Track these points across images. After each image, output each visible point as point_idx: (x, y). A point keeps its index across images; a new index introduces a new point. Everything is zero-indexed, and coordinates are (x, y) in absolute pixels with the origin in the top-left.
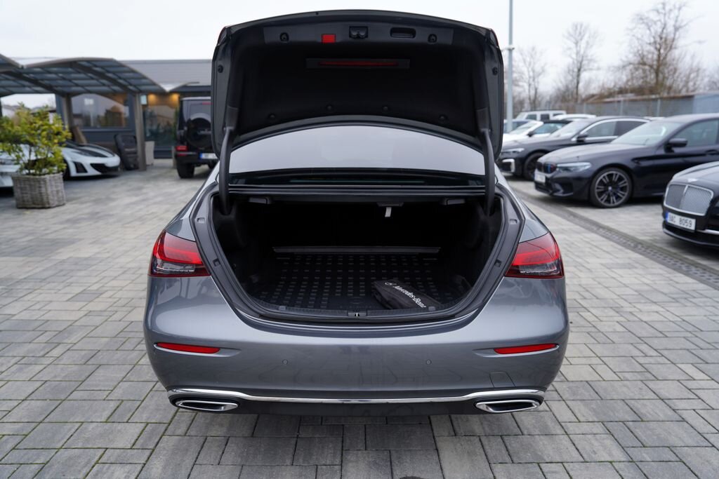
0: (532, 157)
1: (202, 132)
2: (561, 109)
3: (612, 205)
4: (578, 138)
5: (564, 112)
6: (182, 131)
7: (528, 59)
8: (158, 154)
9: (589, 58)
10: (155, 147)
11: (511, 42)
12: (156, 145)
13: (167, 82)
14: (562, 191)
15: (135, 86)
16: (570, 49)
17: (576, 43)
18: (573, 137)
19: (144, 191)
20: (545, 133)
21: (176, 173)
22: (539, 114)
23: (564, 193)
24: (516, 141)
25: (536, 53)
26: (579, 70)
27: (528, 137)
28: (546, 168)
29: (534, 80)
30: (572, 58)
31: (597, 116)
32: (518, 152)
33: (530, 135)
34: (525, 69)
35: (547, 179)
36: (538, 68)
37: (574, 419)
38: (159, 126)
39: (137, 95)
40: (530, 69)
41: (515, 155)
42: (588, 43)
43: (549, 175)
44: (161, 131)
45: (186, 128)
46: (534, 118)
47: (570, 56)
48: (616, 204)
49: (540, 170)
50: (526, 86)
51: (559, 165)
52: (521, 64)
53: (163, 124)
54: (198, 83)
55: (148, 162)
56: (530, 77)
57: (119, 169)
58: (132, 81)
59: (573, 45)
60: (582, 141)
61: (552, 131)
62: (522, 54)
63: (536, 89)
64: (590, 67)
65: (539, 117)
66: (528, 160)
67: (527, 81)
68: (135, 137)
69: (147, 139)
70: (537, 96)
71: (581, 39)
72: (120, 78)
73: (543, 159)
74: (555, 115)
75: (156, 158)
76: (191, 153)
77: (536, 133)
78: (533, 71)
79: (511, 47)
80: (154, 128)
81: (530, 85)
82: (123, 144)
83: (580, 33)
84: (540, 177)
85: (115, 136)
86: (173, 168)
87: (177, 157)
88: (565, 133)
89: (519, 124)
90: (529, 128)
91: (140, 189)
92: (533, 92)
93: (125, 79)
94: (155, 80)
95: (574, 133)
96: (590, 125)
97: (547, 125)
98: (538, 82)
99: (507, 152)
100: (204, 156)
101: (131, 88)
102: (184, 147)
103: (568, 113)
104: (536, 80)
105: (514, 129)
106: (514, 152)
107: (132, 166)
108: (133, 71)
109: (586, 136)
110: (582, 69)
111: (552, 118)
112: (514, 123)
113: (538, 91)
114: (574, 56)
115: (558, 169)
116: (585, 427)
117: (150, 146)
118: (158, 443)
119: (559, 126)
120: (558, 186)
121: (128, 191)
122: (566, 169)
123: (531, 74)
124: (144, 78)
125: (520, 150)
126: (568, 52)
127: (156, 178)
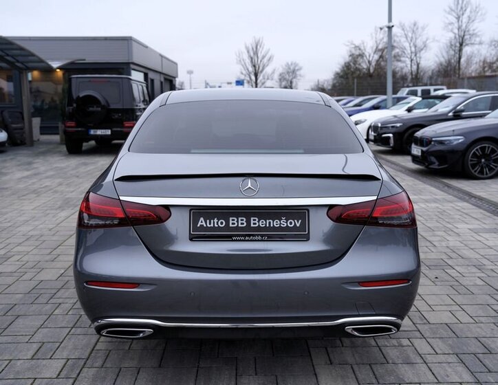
0: (410, 131)
1: (91, 109)
2: (442, 85)
3: (485, 176)
4: (454, 113)
5: (444, 87)
6: (71, 108)
7: (410, 35)
8: (44, 130)
9: (471, 32)
10: (41, 124)
11: (390, 20)
12: (42, 121)
13: (53, 60)
14: (437, 163)
15: (22, 63)
16: (451, 24)
17: (458, 18)
18: (449, 112)
19: (35, 166)
20: (424, 108)
21: (64, 148)
22: (419, 89)
23: (439, 165)
24: (395, 116)
25: (417, 29)
26: (461, 45)
27: (406, 112)
28: (421, 142)
29: (416, 55)
30: (455, 34)
31: (478, 91)
32: (397, 127)
33: (409, 110)
34: (407, 45)
35: (422, 151)
36: (419, 43)
37: (433, 352)
38: (43, 101)
39: (24, 72)
40: (412, 44)
41: (394, 130)
42: (469, 17)
43: (424, 149)
44: (46, 107)
45: (75, 105)
46: (414, 93)
47: (452, 31)
48: (489, 175)
49: (416, 144)
50: (408, 62)
51: (434, 139)
52: (403, 39)
53: (48, 100)
54: (84, 60)
55: (35, 139)
56: (411, 53)
57: (7, 144)
58: (20, 59)
59: (454, 20)
60: (459, 116)
61: (430, 106)
62: (403, 29)
63: (418, 65)
64: (473, 42)
65: (419, 93)
66: (406, 135)
67: (409, 56)
68: (22, 113)
69: (34, 115)
70: (419, 71)
71: (463, 14)
72: (8, 55)
73: (419, 134)
74: (435, 90)
75: (41, 134)
76: (80, 129)
77: (415, 109)
78: (415, 47)
79: (391, 24)
80: (39, 103)
81: (412, 60)
82: (10, 120)
83: (462, 8)
84: (416, 150)
85: (2, 112)
86: (61, 143)
87: (65, 132)
88: (442, 108)
89: (399, 100)
90: (409, 103)
91: (30, 163)
92: (415, 67)
93: (12, 57)
94: (42, 56)
95: (451, 108)
96: (466, 101)
97: (425, 100)
98: (420, 58)
99: (386, 127)
100: (92, 132)
101: (18, 64)
102: (73, 124)
103: (448, 88)
104: (418, 55)
105: (394, 105)
106: (393, 127)
107: (19, 141)
108: (22, 49)
109: (463, 111)
110: (464, 44)
111: (433, 94)
112: (394, 98)
113: (420, 66)
114: (456, 31)
115: (433, 143)
116: (442, 358)
117: (36, 122)
118: (79, 373)
119: (437, 101)
120: (433, 159)
121: (19, 165)
122: (441, 143)
123: (413, 49)
124: (33, 55)
125: (398, 125)
126: (450, 27)
127: (44, 153)
